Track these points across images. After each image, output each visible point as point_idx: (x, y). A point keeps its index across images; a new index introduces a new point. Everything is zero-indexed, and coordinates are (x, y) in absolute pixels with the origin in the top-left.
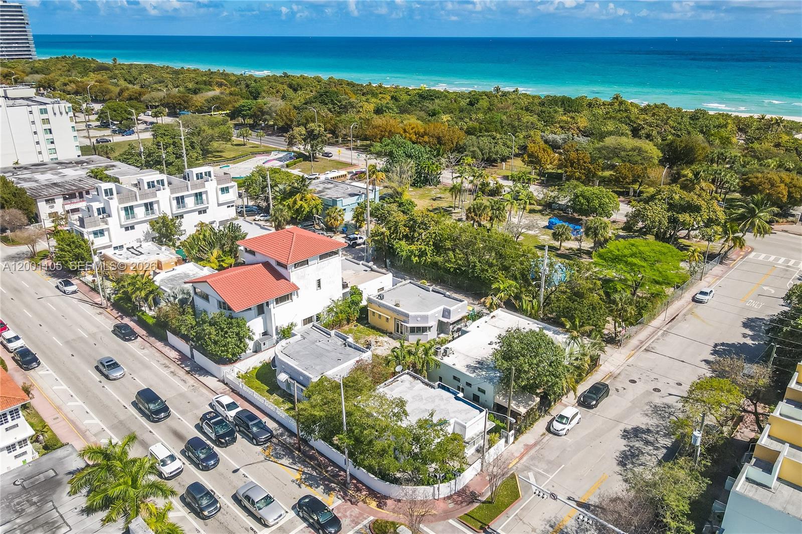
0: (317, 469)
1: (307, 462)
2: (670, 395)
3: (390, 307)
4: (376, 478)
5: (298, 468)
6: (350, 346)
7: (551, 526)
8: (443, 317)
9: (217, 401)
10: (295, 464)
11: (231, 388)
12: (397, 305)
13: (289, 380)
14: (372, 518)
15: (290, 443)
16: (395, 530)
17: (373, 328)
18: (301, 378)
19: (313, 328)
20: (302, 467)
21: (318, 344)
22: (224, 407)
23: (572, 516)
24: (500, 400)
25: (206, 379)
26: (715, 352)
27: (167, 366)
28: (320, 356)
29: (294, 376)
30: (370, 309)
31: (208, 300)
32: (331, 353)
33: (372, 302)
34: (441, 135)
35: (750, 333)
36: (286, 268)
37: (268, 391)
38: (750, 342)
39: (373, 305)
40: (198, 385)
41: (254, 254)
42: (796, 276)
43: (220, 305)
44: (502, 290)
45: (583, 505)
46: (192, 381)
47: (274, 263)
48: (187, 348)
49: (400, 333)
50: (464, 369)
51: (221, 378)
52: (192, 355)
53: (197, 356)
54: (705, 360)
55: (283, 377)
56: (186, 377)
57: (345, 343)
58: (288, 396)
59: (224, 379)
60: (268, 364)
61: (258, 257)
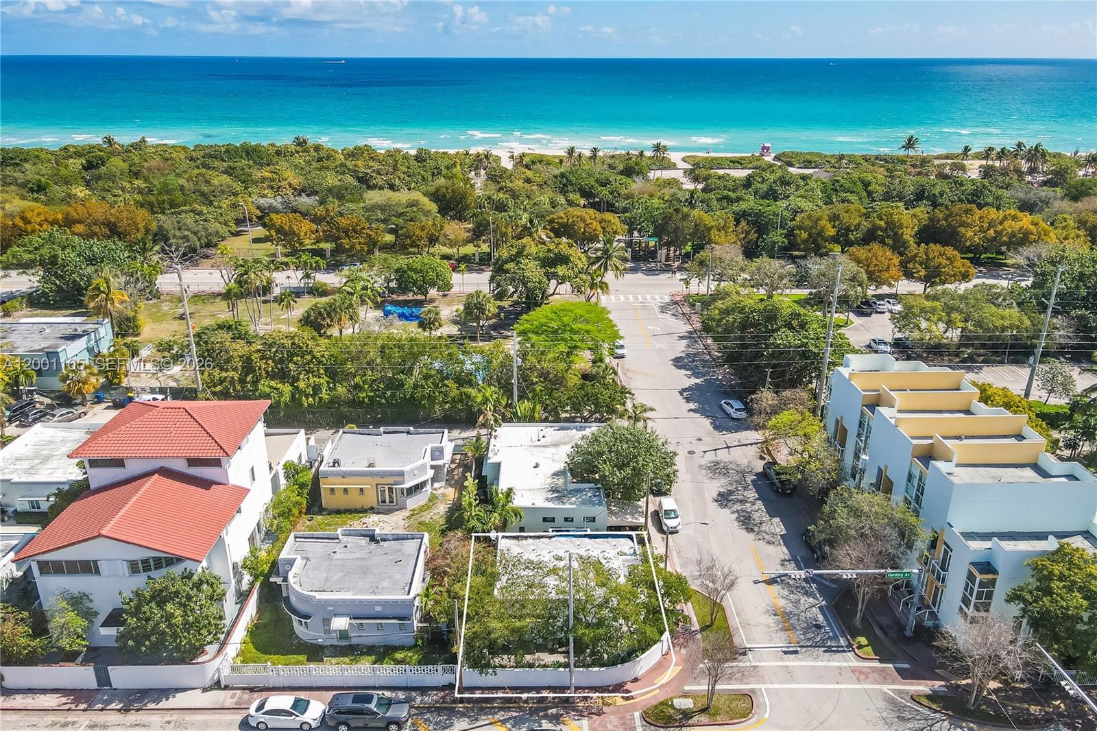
0: (509, 708)
1: (489, 708)
2: (705, 452)
3: (364, 472)
4: (602, 669)
5: (487, 722)
6: (384, 540)
7: (775, 615)
8: (432, 460)
9: (266, 713)
10: (477, 720)
11: (244, 689)
12: (371, 465)
13: (354, 622)
14: (637, 715)
15: (437, 702)
16: (674, 708)
17: (338, 512)
18: (378, 609)
19: (297, 540)
20: (491, 717)
21: (336, 556)
22: (292, 714)
23: (776, 596)
24: (614, 521)
25: (180, 700)
26: (688, 400)
27: (65, 725)
28: (365, 571)
29: (360, 613)
30: (324, 486)
31: (97, 572)
32: (375, 560)
33: (327, 475)
34: (113, 220)
35: (688, 373)
36: (217, 463)
37: (309, 660)
38: (698, 381)
39: (330, 479)
40: (175, 717)
41: (119, 463)
42: (657, 310)
43: (134, 568)
44: (485, 401)
45: (771, 582)
46: (156, 719)
47: (180, 466)
48: (82, 675)
49: (388, 502)
50: (551, 505)
51: (208, 683)
52: (104, 680)
53: (123, 676)
54: (690, 410)
55: (340, 623)
56: (132, 717)
57: (373, 538)
58: (348, 649)
59: (218, 682)
60: (256, 626)
61: (132, 468)
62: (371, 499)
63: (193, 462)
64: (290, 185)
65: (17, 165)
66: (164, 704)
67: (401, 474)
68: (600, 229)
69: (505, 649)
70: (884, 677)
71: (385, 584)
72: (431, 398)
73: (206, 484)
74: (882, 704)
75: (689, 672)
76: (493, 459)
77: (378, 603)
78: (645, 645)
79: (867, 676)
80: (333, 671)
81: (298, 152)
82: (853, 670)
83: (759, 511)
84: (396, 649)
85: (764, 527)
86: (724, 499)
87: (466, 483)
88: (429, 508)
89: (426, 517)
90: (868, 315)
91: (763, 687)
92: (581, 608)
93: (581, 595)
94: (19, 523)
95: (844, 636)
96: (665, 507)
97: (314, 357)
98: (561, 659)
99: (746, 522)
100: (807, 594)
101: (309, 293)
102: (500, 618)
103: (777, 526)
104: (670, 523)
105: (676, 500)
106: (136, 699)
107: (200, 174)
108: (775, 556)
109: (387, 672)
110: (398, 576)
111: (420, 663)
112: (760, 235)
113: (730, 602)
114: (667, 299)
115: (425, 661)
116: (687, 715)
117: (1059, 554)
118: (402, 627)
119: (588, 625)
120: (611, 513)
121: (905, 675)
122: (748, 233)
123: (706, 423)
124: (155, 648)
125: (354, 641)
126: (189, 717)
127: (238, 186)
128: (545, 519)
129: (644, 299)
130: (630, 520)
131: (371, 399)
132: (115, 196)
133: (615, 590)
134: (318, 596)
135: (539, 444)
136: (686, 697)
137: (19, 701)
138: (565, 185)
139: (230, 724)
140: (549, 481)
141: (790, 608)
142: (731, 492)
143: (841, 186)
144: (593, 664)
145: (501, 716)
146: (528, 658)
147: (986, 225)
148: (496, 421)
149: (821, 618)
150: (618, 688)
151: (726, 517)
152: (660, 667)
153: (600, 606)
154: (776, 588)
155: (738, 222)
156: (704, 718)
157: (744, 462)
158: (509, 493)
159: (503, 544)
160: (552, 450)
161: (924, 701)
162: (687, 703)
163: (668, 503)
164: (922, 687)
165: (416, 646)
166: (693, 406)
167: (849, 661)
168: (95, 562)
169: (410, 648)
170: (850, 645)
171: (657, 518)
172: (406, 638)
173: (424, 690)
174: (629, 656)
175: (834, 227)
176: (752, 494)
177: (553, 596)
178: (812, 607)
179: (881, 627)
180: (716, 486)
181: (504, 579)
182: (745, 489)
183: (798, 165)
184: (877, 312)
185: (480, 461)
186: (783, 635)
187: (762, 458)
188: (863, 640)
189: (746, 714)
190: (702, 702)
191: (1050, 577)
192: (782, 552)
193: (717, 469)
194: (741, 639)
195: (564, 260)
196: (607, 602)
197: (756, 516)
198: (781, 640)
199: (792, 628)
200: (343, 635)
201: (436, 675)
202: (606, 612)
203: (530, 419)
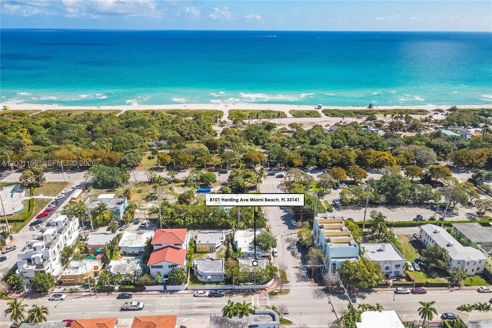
1: (239, 292)
2: (285, 235)
3: (206, 244)
4: (261, 285)
6: (214, 260)
7: (296, 274)
8: (221, 240)
10: (237, 294)
11: (192, 290)
12: (208, 242)
13: (212, 277)
14: (267, 294)
15: (229, 292)
16: (274, 292)
19: (196, 260)
20: (239, 294)
21: (206, 264)
23: (297, 271)
24: (263, 255)
25: (180, 292)
26: (283, 220)
27: (161, 296)
28: (212, 267)
29: (213, 275)
30: (197, 247)
31: (162, 268)
32: (213, 264)
33: (198, 244)
34: (110, 157)
35: (284, 211)
36: (181, 245)
37: (203, 285)
38: (286, 214)
39: (199, 245)
40: (181, 295)
41: (161, 245)
42: (276, 187)
43: (169, 267)
44: (233, 224)
45: (296, 267)
46: (177, 295)
47: (173, 245)
48: (161, 288)
49: (212, 250)
50: (249, 251)
51: (185, 289)
52: (165, 288)
53: (169, 288)
54: (283, 223)
55: (209, 277)
56: (172, 295)
57: (212, 259)
58: (210, 282)
59: (187, 289)
60: (190, 278)
61: (163, 246)
62: (208, 250)
63: (175, 245)
64: (157, 136)
65: (67, 130)
66: (177, 293)
67: (215, 244)
68: (260, 160)
69: (242, 282)
70: (315, 286)
71: (217, 269)
72: (218, 222)
73: (178, 249)
74: (313, 291)
75: (278, 286)
76: (235, 240)
77: (217, 273)
78: (269, 280)
79: (312, 286)
80: (208, 286)
81: (156, 120)
82: (309, 285)
83: (296, 251)
84: (220, 282)
85: (297, 255)
86: (289, 248)
87: (230, 246)
88: (221, 251)
89: (221, 254)
90: (337, 189)
91: (291, 288)
92: (256, 273)
93: (257, 271)
94: (130, 256)
95: (309, 278)
96: (275, 251)
97: (189, 212)
98: (253, 284)
99: (293, 254)
100: (303, 270)
101: (173, 182)
102: (242, 276)
103: (300, 255)
104: (276, 255)
105: (277, 249)
106: (172, 292)
107: (130, 135)
108: (298, 262)
109: (219, 287)
110: (219, 268)
111: (225, 285)
112: (308, 159)
113: (287, 272)
114: (280, 183)
115: (226, 284)
116: (276, 293)
117: (346, 262)
118: (221, 278)
119: (258, 277)
120: (263, 253)
121: (319, 285)
122: (305, 159)
123: (287, 227)
124: (176, 282)
125: (211, 281)
126: (183, 295)
127: (141, 138)
128: (248, 255)
129: (273, 183)
130: (266, 254)
131: (203, 222)
132: (103, 143)
133: (263, 270)
134: (205, 272)
135: (246, 236)
136: (276, 290)
137: (149, 293)
138: (248, 135)
139: (192, 296)
140: (249, 245)
141: (299, 273)
142: (290, 246)
143: (338, 137)
144: (259, 284)
145: (242, 294)
146: (246, 284)
147: (375, 157)
148: (235, 230)
149: (305, 275)
150: (264, 289)
151: (289, 253)
152: (272, 285)
153: (260, 273)
154: (297, 269)
155: (302, 155)
156: (279, 294)
157: (294, 238)
158: (240, 249)
159: (240, 260)
160: (249, 237)
161: (321, 290)
162: (277, 291)
163: (275, 250)
164: (322, 288)
165: (224, 281)
166: (284, 222)
167: (309, 283)
168: (162, 266)
169: (222, 282)
170: (310, 280)
171: (273, 253)
172: (222, 280)
173: (226, 290)
174: (266, 283)
175: (331, 157)
176: (295, 247)
177: (251, 271)
178: (304, 273)
179: (317, 277)
180: (288, 245)
181: (242, 268)
182: (294, 245)
183: (330, 116)
184: (339, 188)
185: (232, 240)
186: (297, 279)
187: (299, 237)
188: (313, 279)
189: (287, 293)
190: (279, 291)
191: (343, 266)
192: (300, 261)
193: (288, 240)
194: (288, 279)
195: (249, 176)
196: (261, 272)
197: (295, 253)
198: (296, 279)
199: (299, 277)
200: (209, 279)
201: (229, 287)
202: (261, 274)
203: (243, 229)
